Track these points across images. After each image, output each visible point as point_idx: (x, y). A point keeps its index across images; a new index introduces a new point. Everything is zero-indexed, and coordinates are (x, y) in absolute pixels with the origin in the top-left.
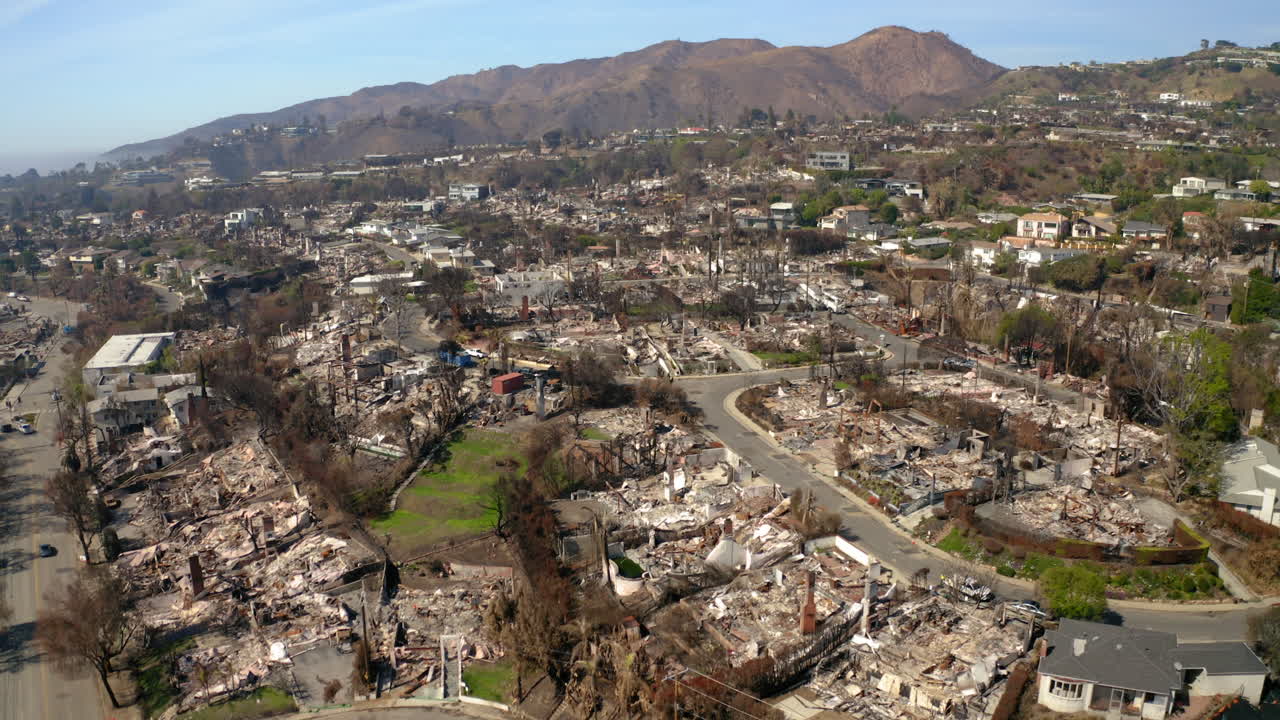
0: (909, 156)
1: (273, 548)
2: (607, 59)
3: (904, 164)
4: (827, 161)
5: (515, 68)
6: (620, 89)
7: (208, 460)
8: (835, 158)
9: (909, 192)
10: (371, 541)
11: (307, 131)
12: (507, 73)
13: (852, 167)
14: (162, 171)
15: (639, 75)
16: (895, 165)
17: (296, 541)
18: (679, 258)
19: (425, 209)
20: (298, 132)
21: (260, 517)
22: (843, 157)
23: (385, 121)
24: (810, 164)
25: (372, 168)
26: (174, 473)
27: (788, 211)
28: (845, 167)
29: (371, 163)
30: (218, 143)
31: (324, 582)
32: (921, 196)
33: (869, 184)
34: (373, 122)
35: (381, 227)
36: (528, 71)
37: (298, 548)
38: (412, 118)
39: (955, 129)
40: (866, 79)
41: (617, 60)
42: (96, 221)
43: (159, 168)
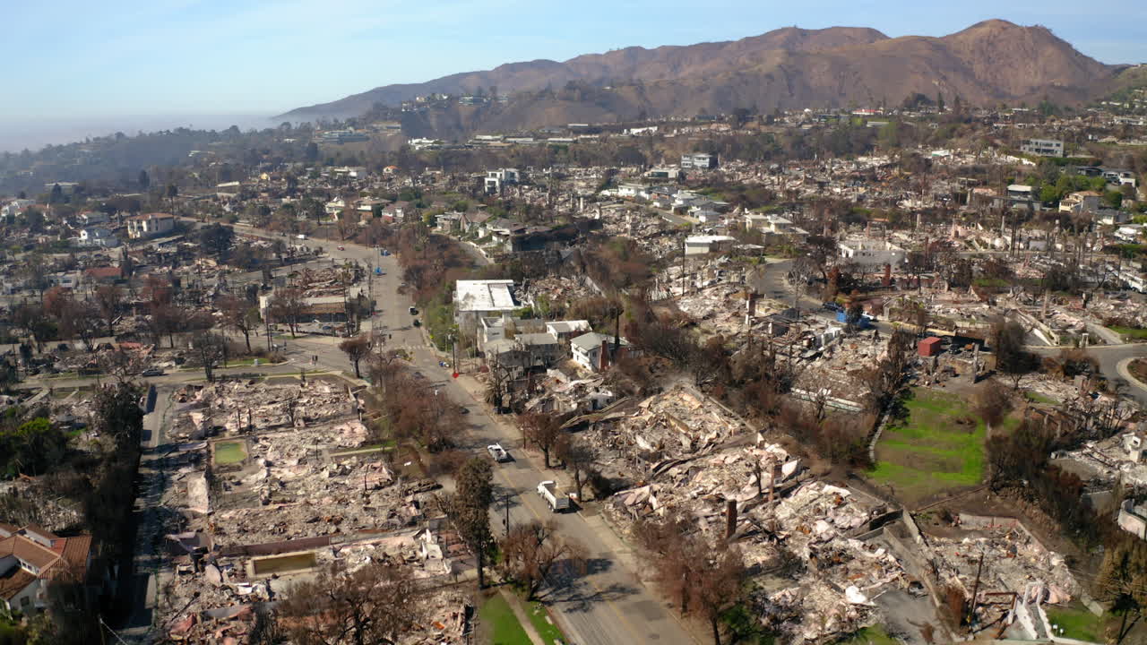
0: (1114, 147)
1: (777, 494)
2: (728, 43)
3: (1111, 154)
4: (1044, 148)
5: (641, 48)
6: (760, 70)
7: (645, 404)
8: (1051, 145)
9: (1123, 180)
10: (874, 491)
11: (482, 101)
12: (633, 53)
13: (1065, 155)
14: (358, 131)
15: (774, 59)
16: (1103, 155)
17: (795, 487)
18: (970, 233)
19: (670, 176)
20: (473, 101)
21: (742, 463)
22: (1058, 145)
23: (552, 94)
24: (1025, 149)
25: (582, 136)
26: (613, 415)
27: (1025, 193)
28: (1059, 154)
29: (577, 131)
30: (406, 108)
31: (850, 528)
32: (1133, 185)
33: (1088, 172)
34: (542, 94)
35: (638, 190)
36: (653, 53)
37: (800, 494)
38: (577, 91)
39: (1141, 123)
40: (978, 68)
41: (739, 44)
42: (353, 174)
43: (356, 129)
